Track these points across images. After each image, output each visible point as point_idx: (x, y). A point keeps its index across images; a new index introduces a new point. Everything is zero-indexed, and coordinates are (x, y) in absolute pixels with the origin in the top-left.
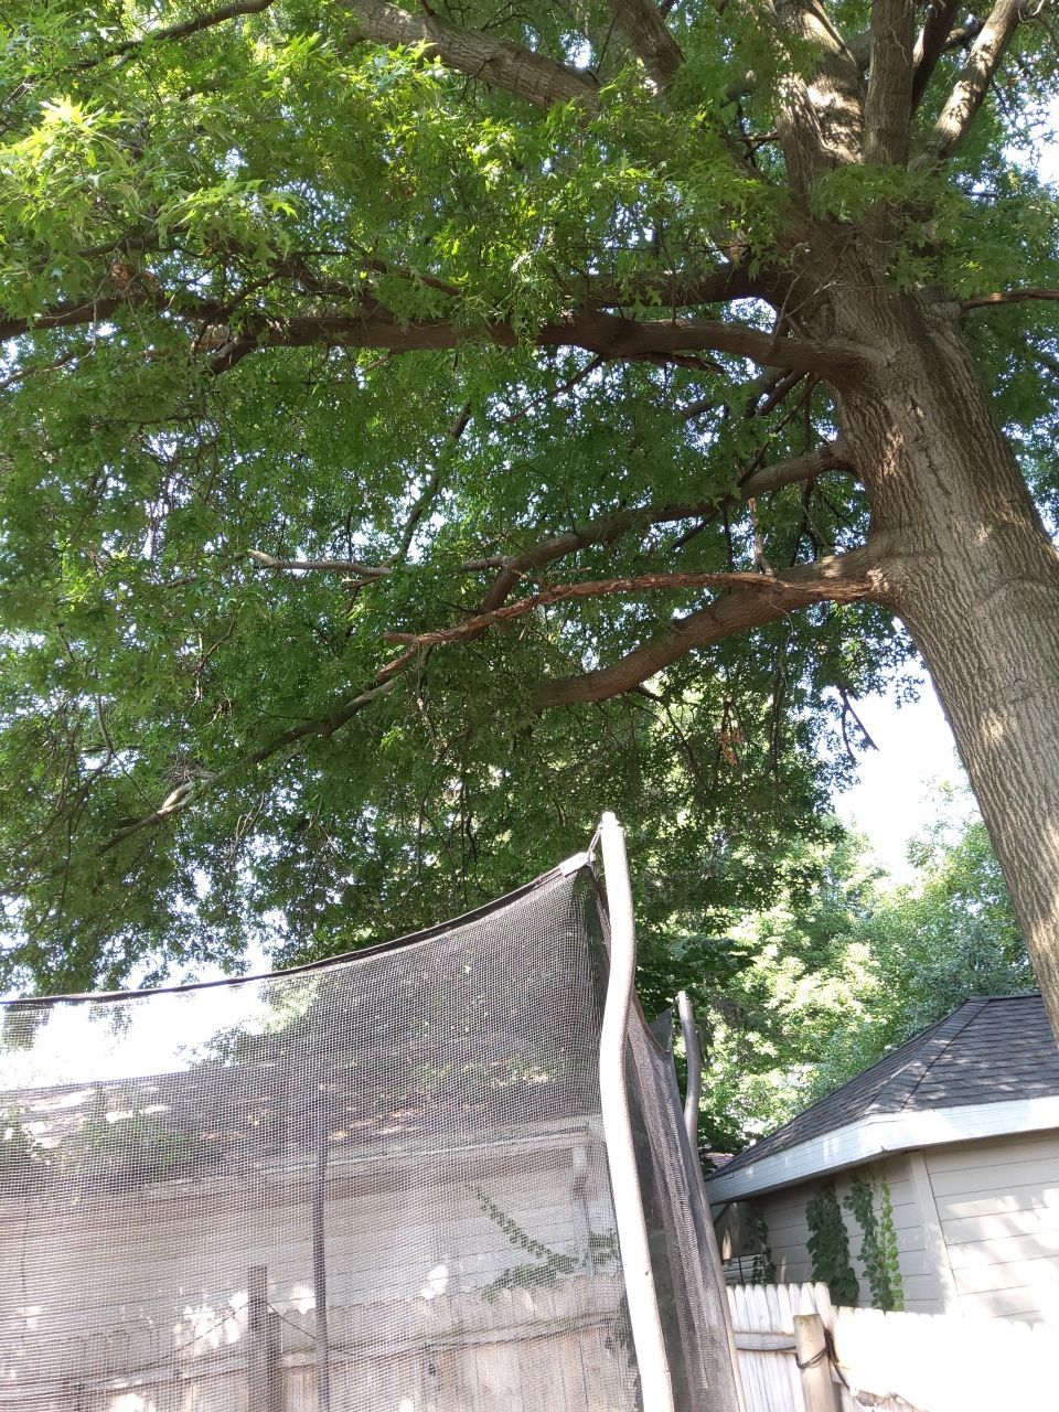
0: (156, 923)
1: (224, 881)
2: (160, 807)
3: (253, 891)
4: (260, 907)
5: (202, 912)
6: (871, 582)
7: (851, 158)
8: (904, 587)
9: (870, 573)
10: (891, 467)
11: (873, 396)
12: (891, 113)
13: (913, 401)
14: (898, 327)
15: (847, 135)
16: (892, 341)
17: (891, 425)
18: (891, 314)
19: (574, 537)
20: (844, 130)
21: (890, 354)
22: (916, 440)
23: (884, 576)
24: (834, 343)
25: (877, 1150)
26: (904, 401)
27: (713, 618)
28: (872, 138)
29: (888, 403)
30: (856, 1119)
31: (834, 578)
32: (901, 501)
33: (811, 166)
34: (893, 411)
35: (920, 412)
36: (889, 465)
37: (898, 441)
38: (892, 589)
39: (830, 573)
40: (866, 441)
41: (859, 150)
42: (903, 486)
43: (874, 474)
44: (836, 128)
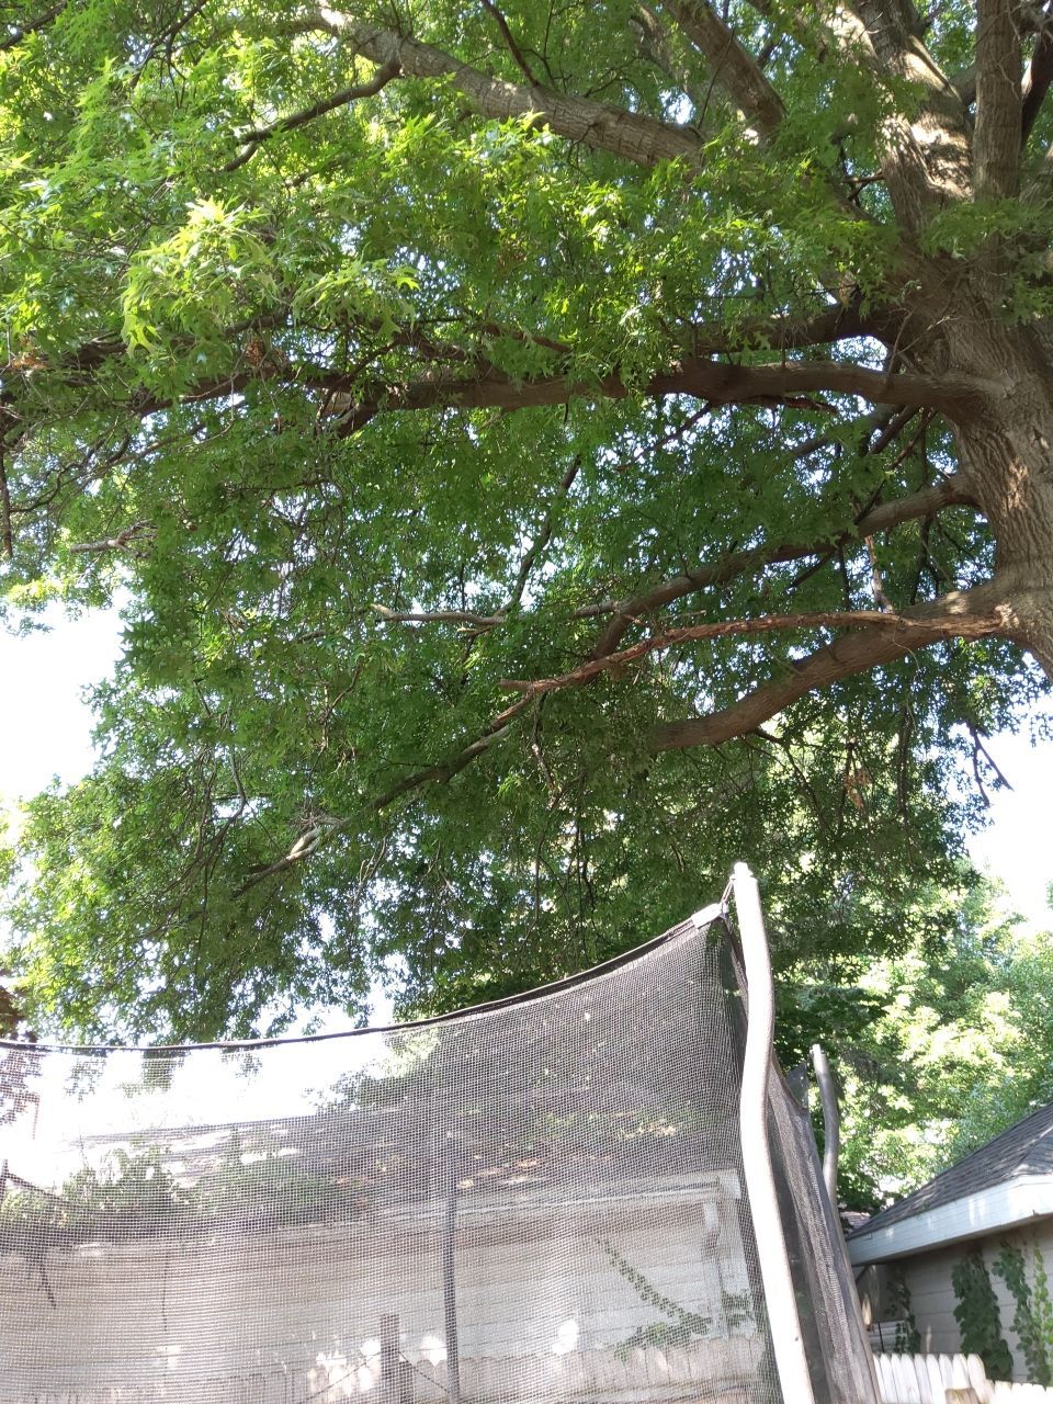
0: (284, 966)
1: (348, 926)
2: (288, 853)
3: (374, 936)
4: (382, 950)
5: (327, 956)
6: (1000, 617)
7: (960, 193)
8: (1036, 621)
9: (999, 608)
10: (1016, 500)
11: (993, 427)
12: (1000, 147)
13: (1036, 432)
14: (1017, 359)
15: (954, 170)
16: (1011, 373)
17: (1013, 457)
18: (1009, 345)
19: (687, 581)
20: (951, 165)
21: (1010, 385)
22: (1042, 471)
23: (1014, 611)
24: (950, 377)
25: (1028, 1214)
26: (1027, 433)
27: (834, 658)
28: (981, 173)
29: (1010, 435)
30: (1004, 1180)
31: (959, 615)
32: (1028, 534)
33: (919, 203)
34: (1015, 443)
35: (1044, 443)
36: (1013, 497)
37: (1022, 473)
38: (1023, 624)
39: (955, 609)
40: (988, 474)
41: (968, 185)
42: (1029, 518)
43: (999, 507)
44: (942, 164)
